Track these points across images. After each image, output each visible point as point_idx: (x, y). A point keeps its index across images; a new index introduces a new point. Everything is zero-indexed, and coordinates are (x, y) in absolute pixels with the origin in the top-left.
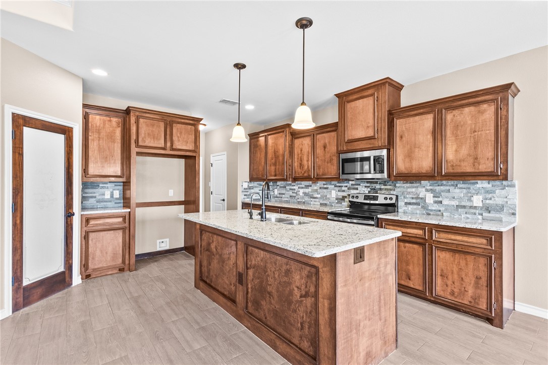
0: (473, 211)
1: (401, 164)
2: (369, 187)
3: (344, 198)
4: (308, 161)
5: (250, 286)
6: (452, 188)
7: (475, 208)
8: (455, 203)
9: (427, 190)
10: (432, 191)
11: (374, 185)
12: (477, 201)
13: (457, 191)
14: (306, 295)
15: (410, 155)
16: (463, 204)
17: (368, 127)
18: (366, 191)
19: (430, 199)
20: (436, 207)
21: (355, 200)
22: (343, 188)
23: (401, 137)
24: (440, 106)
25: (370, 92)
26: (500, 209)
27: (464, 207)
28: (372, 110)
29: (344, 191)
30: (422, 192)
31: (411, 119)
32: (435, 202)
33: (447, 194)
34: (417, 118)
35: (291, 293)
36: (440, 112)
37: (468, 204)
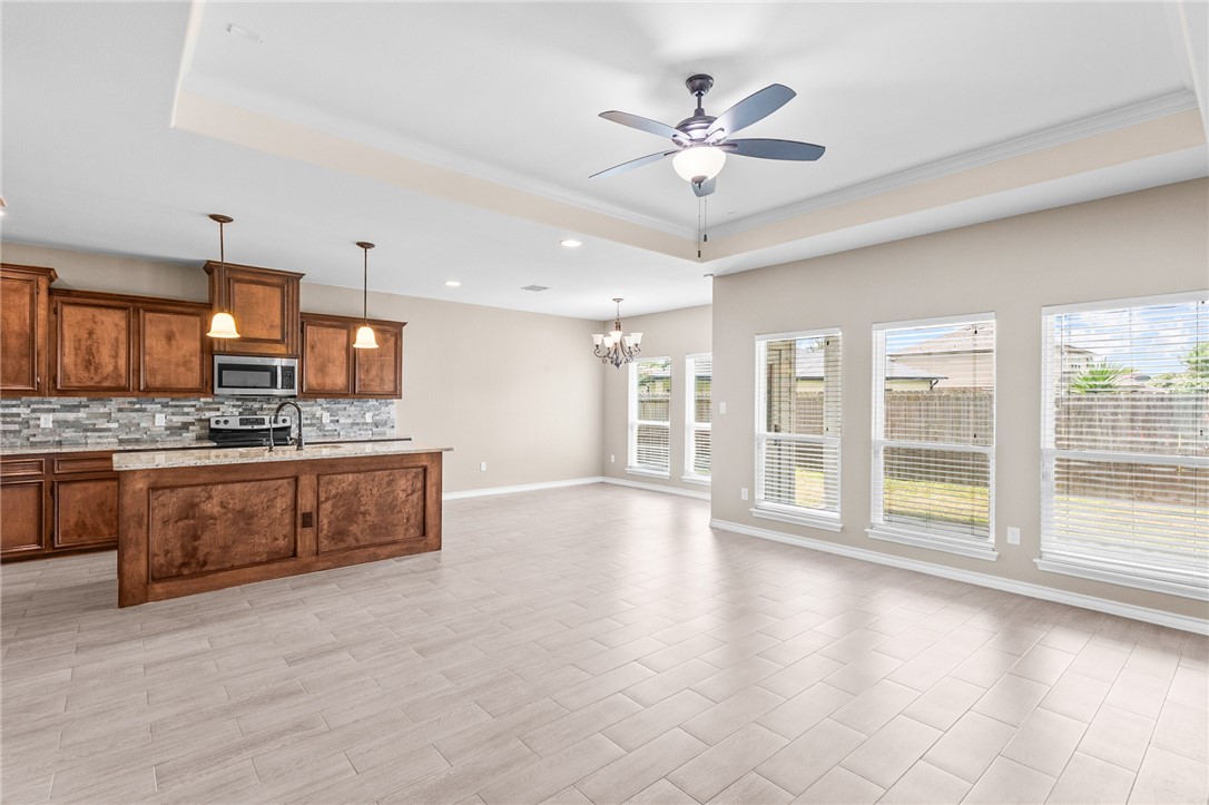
0: (365, 427)
1: (312, 379)
2: (239, 406)
3: (185, 426)
6: (348, 406)
7: (367, 424)
8: (350, 421)
9: (323, 409)
10: (328, 410)
11: (250, 404)
12: (369, 418)
13: (353, 408)
15: (322, 369)
16: (358, 421)
17: (272, 326)
18: (236, 411)
19: (326, 418)
20: (332, 427)
21: (222, 426)
22: (186, 410)
23: (313, 348)
25: (275, 280)
26: (385, 424)
27: (358, 424)
28: (278, 306)
29: (188, 414)
30: (318, 411)
31: (325, 330)
32: (332, 421)
33: (344, 413)
37: (362, 421)
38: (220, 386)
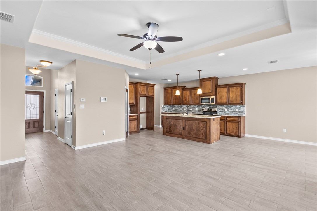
0: (236, 113)
1: (218, 100)
2: (208, 107)
3: (200, 110)
4: (189, 98)
5: (187, 130)
6: (231, 107)
7: (237, 112)
8: (232, 111)
9: (225, 108)
10: (227, 108)
11: (210, 106)
12: (237, 110)
13: (233, 108)
14: (204, 128)
15: (221, 98)
16: (234, 111)
17: (209, 90)
18: (208, 108)
19: (226, 110)
20: (227, 112)
21: (204, 111)
22: (200, 107)
23: (219, 93)
24: (229, 86)
25: (210, 80)
26: (242, 112)
27: (234, 112)
28: (210, 85)
29: (200, 108)
30: (224, 108)
31: (221, 88)
32: (227, 111)
33: (230, 109)
34: (223, 88)
35: (200, 128)
36: (228, 87)
37: (235, 111)
38: (201, 103)
